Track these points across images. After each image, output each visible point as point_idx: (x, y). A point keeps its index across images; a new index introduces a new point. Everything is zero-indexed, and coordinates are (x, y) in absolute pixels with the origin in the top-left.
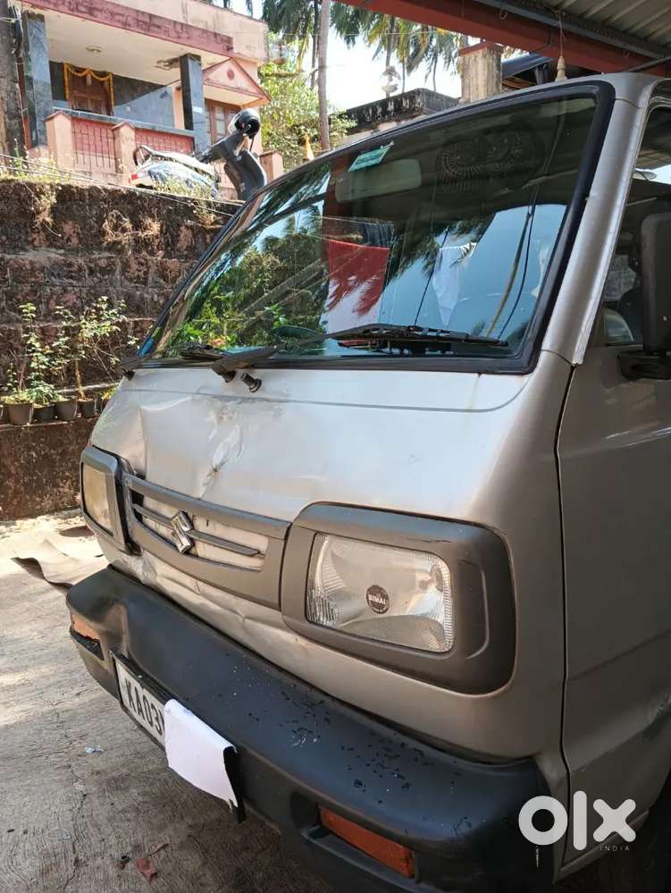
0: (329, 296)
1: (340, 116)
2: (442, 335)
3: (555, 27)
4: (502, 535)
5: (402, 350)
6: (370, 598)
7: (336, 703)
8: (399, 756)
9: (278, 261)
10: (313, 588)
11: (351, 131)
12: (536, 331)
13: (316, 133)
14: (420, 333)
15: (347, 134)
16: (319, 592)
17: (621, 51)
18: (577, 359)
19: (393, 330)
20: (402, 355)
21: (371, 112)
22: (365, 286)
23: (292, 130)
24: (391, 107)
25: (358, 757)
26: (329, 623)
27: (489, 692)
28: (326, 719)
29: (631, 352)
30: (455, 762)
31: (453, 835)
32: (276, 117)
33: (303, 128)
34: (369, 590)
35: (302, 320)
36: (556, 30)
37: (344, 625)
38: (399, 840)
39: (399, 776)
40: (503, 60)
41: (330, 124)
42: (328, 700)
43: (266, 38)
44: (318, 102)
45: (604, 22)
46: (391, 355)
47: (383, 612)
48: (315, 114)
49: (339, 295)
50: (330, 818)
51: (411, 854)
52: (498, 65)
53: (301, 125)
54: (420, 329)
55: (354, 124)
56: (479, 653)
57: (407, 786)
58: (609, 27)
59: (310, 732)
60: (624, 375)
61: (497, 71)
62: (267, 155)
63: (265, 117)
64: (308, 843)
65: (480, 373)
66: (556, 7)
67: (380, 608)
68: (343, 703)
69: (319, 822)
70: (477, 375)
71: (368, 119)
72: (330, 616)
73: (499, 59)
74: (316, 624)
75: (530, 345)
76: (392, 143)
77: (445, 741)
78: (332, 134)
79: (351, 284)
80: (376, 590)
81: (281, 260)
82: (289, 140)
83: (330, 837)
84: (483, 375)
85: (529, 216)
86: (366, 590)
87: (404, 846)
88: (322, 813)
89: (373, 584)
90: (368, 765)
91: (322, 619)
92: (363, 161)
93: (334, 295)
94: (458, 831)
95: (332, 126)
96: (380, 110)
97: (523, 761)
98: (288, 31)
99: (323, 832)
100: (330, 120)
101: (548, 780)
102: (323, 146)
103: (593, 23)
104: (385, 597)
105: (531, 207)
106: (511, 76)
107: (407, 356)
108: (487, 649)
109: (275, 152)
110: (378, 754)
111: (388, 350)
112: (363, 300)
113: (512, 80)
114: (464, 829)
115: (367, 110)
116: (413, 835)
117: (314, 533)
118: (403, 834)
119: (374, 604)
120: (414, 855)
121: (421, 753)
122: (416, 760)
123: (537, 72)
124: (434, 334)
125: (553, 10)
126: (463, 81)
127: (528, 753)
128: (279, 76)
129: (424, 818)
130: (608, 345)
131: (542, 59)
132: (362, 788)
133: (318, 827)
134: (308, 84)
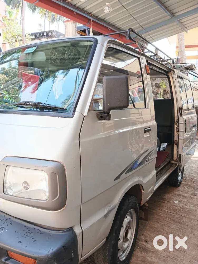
0: (22, 87)
1: (29, 35)
2: (48, 105)
3: (90, 19)
4: (63, 164)
5: (37, 109)
6: (24, 185)
7: (14, 218)
8: (33, 232)
9: (6, 77)
10: (6, 183)
11: (32, 39)
12: (74, 106)
13: (21, 39)
14: (41, 105)
15: (31, 40)
16: (7, 184)
17: (107, 28)
18: (85, 114)
19: (33, 103)
20: (37, 111)
21: (39, 34)
22: (34, 85)
23: (13, 36)
24: (45, 34)
25: (20, 234)
26: (11, 194)
27: (59, 210)
28: (11, 224)
29: (100, 113)
30: (50, 232)
31: (48, 253)
32: (8, 32)
33: (16, 36)
34: (23, 183)
35: (14, 96)
36: (90, 20)
37: (16, 194)
38: (31, 257)
39: (32, 238)
40: (77, 26)
41: (26, 36)
42: (11, 218)
43: (5, 7)
44: (22, 29)
45: (103, 20)
46: (34, 111)
47: (28, 189)
48: (21, 33)
49: (25, 87)
50: (11, 254)
51: (35, 261)
52: (76, 27)
53: (16, 35)
54: (42, 103)
55: (33, 37)
56: (56, 199)
57: (35, 241)
58: (104, 21)
59: (5, 228)
60: (98, 119)
61: (75, 29)
62: (4, 43)
63: (4, 32)
64: (4, 263)
65: (59, 117)
66: (90, 13)
67: (27, 188)
68: (16, 218)
69: (8, 255)
70: (58, 117)
71: (38, 37)
72: (11, 192)
73: (76, 25)
74: (7, 194)
75: (73, 110)
76: (37, 47)
77: (48, 226)
78: (26, 40)
79: (29, 84)
80: (25, 183)
81: (7, 77)
82: (12, 40)
83: (11, 259)
84: (60, 118)
85: (78, 72)
86: (22, 183)
87: (33, 259)
88: (9, 252)
89: (24, 181)
90: (23, 236)
91: (8, 192)
92: (28, 51)
93: (24, 87)
94: (49, 252)
95: (26, 37)
96: (42, 34)
97: (69, 229)
98: (13, 6)
99: (9, 258)
100: (26, 35)
101: (76, 233)
102: (23, 43)
103: (100, 19)
104: (28, 185)
105: (79, 69)
106: (79, 30)
107: (38, 111)
108: (59, 198)
109: (7, 43)
110: (26, 233)
111: (32, 109)
112: (33, 89)
113: (80, 32)
114: (51, 251)
115: (38, 34)
116: (36, 255)
117: (6, 166)
118: (33, 255)
119: (25, 187)
120: (36, 261)
121: (40, 231)
122: (38, 233)
123: (86, 30)
124: (46, 105)
125: (89, 14)
126: (66, 30)
127: (70, 226)
128: (9, 20)
129: (39, 250)
130: (94, 111)
131: (87, 27)
132: (21, 243)
133: (7, 257)
134: (19, 23)
